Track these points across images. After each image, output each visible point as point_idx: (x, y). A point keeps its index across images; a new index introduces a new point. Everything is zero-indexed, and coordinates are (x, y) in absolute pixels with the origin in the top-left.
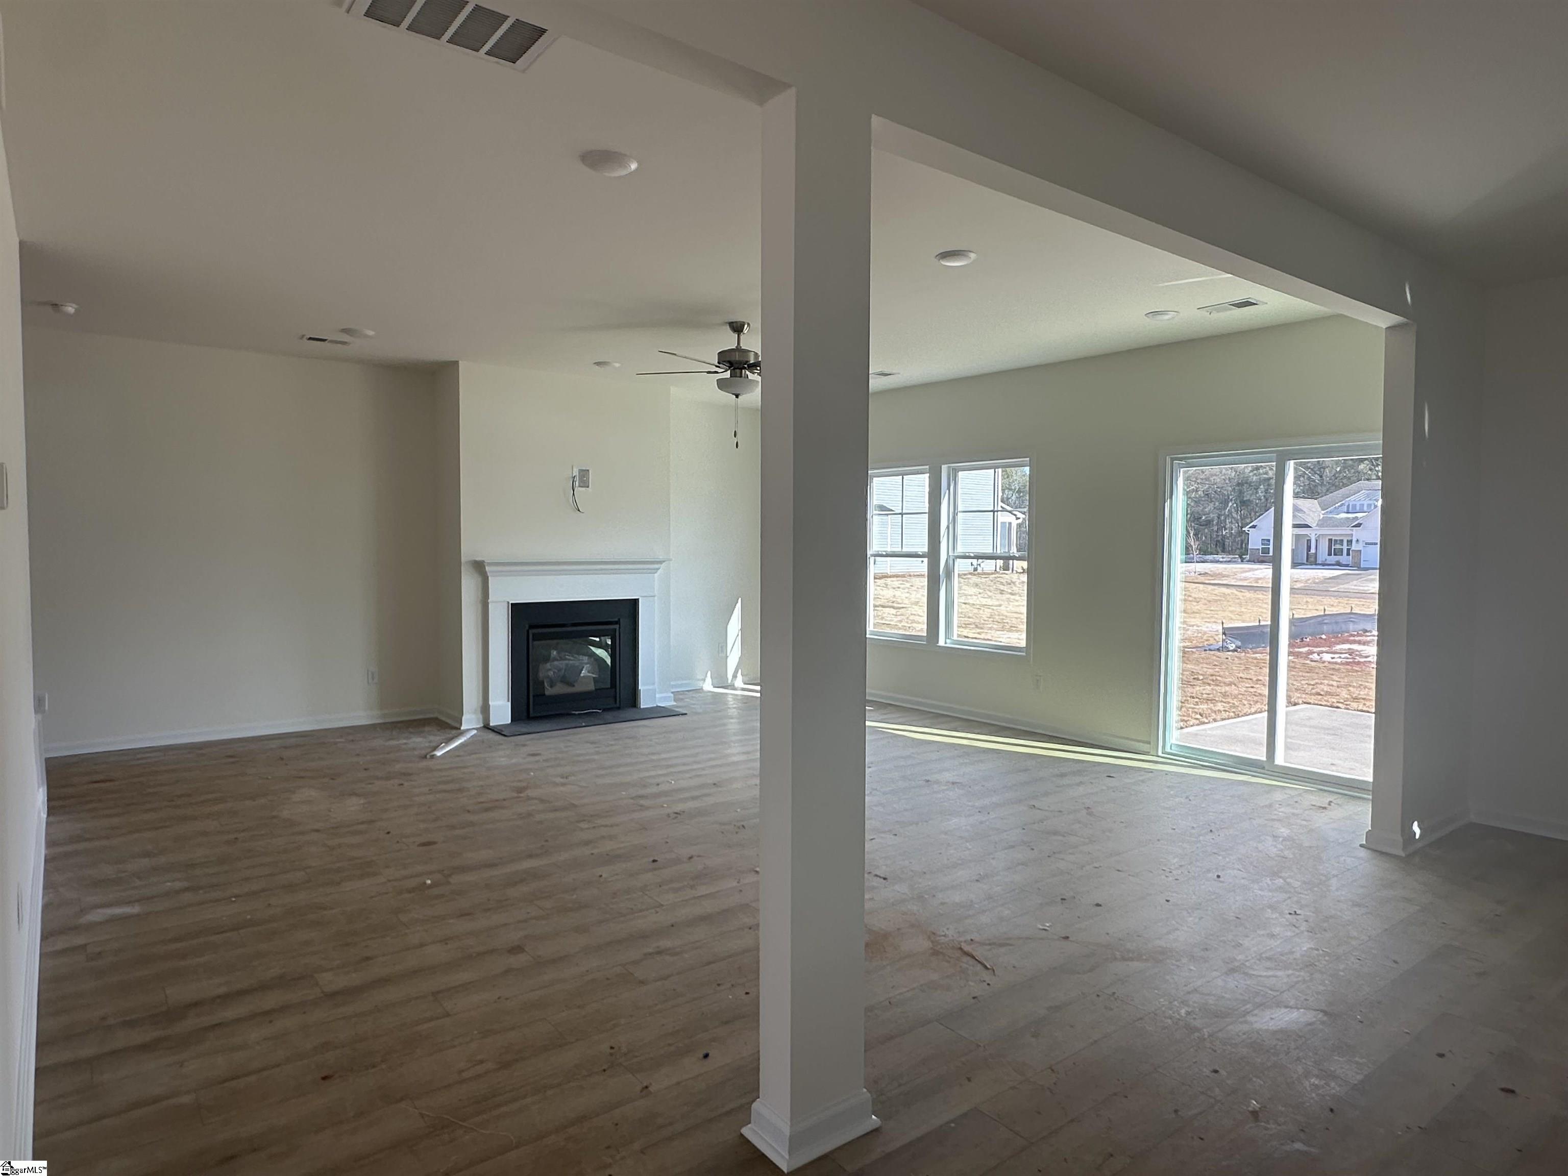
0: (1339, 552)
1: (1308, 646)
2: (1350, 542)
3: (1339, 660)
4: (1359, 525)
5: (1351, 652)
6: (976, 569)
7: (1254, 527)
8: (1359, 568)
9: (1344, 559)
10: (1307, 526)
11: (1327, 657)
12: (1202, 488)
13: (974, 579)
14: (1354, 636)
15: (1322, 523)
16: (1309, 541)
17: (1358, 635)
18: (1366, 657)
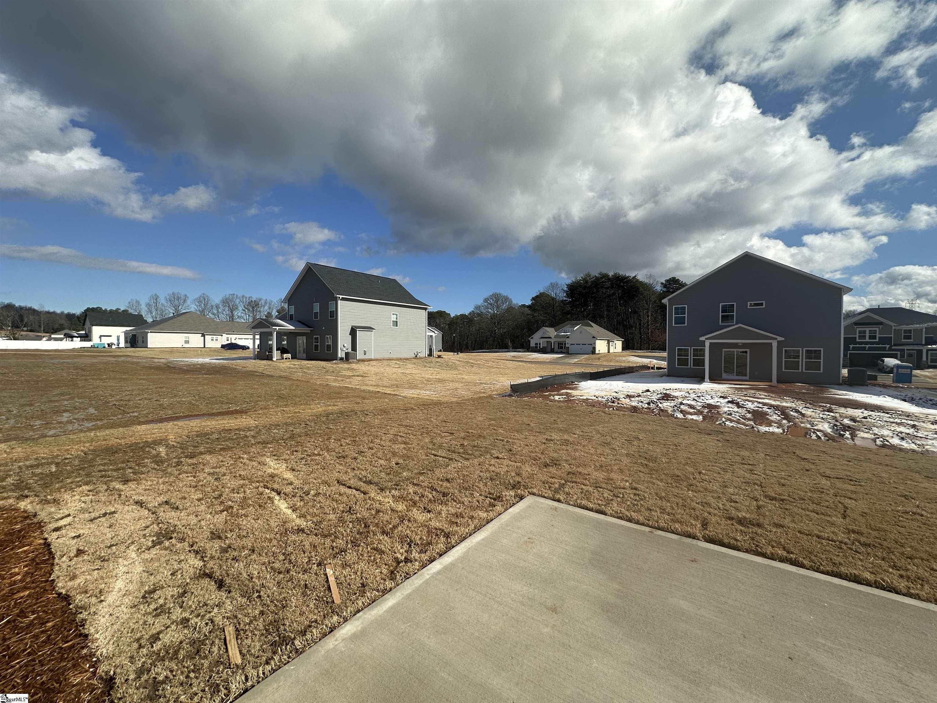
0: (561, 348)
1: (549, 391)
2: (565, 344)
3: (562, 399)
4: (568, 337)
5: (567, 394)
6: (416, 356)
7: (532, 338)
8: (569, 354)
9: (563, 350)
10: (550, 338)
11: (557, 398)
12: (515, 324)
13: (415, 361)
14: (567, 385)
15: (556, 337)
16: (551, 343)
17: (570, 385)
18: (574, 397)
